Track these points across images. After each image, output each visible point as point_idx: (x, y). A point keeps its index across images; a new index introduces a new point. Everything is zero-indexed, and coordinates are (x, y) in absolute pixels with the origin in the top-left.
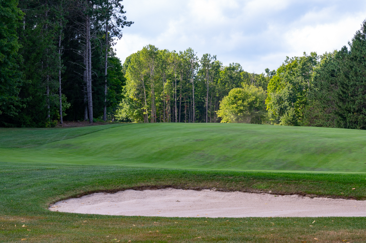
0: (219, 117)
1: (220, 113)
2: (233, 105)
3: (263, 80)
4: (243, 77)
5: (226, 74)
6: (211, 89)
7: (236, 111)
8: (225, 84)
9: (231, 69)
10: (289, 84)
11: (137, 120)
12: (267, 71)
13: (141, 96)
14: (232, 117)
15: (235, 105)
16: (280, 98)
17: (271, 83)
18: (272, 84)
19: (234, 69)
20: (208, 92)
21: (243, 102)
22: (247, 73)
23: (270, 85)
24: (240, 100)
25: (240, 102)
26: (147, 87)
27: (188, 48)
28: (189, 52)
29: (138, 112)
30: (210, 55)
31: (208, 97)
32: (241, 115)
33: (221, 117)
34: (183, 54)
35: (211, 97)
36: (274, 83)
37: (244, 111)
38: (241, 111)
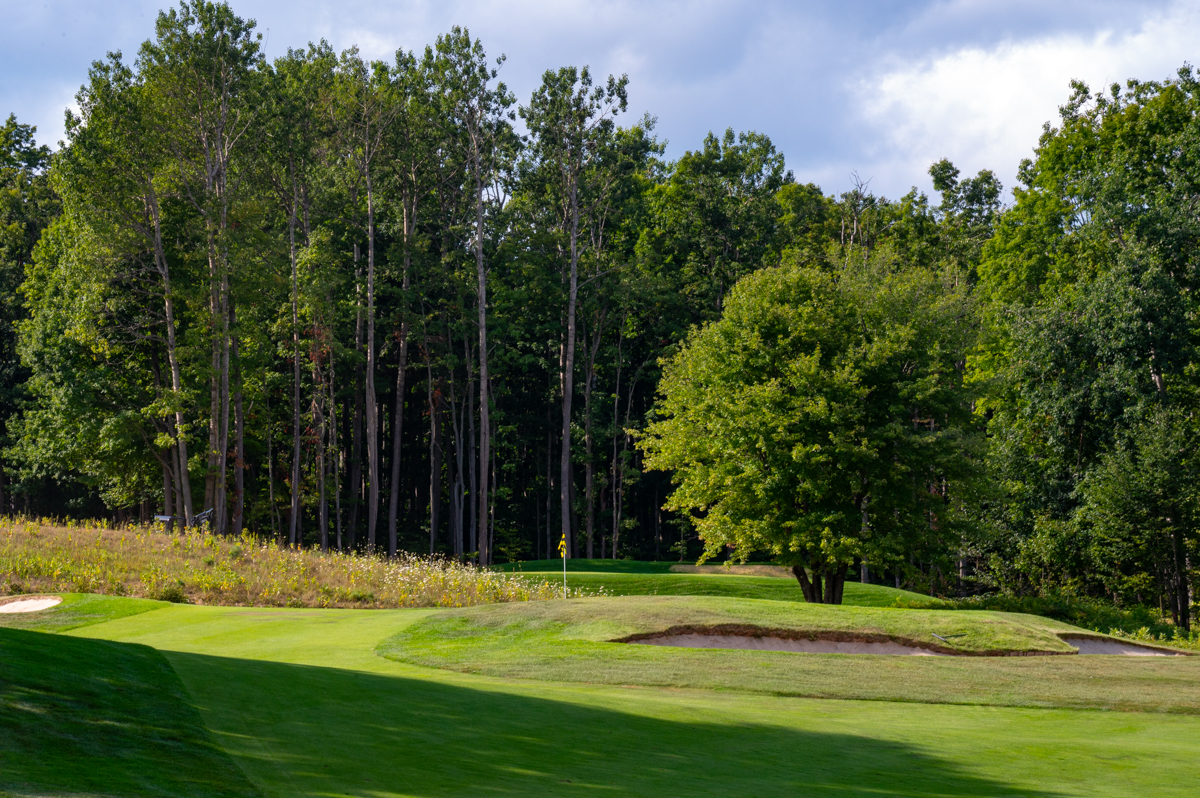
0: (656, 473)
1: (660, 443)
2: (756, 388)
3: (921, 232)
4: (792, 215)
5: (687, 197)
6: (590, 289)
7: (774, 430)
8: (679, 262)
9: (716, 167)
10: (1132, 245)
11: (123, 482)
12: (943, 175)
13: (141, 330)
14: (749, 469)
15: (771, 389)
16: (1076, 338)
17: (1007, 237)
18: (1012, 243)
19: (733, 167)
20: (572, 309)
21: (825, 363)
22: (813, 191)
23: (995, 253)
24: (808, 349)
25: (806, 364)
26: (181, 274)
27: (446, 30)
28: (453, 57)
29: (125, 429)
30: (585, 74)
31: (571, 340)
32: (808, 456)
33: (669, 474)
34: (417, 67)
35: (589, 343)
36: (1028, 236)
37: (833, 427)
38: (813, 430)
